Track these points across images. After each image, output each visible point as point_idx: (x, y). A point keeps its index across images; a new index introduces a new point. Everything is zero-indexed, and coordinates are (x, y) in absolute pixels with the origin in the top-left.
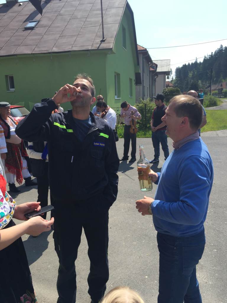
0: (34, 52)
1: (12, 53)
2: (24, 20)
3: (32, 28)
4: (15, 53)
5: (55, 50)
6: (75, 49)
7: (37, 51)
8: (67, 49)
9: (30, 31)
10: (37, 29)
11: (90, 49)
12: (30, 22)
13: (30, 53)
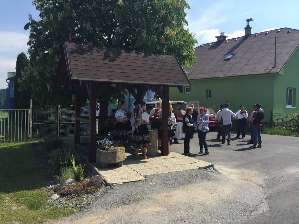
0: (225, 76)
1: (212, 77)
2: (226, 54)
3: (229, 60)
4: (214, 77)
5: (239, 74)
6: (252, 73)
7: (228, 75)
8: (246, 74)
9: (227, 61)
10: (232, 60)
11: (262, 73)
12: (229, 55)
13: (223, 76)
